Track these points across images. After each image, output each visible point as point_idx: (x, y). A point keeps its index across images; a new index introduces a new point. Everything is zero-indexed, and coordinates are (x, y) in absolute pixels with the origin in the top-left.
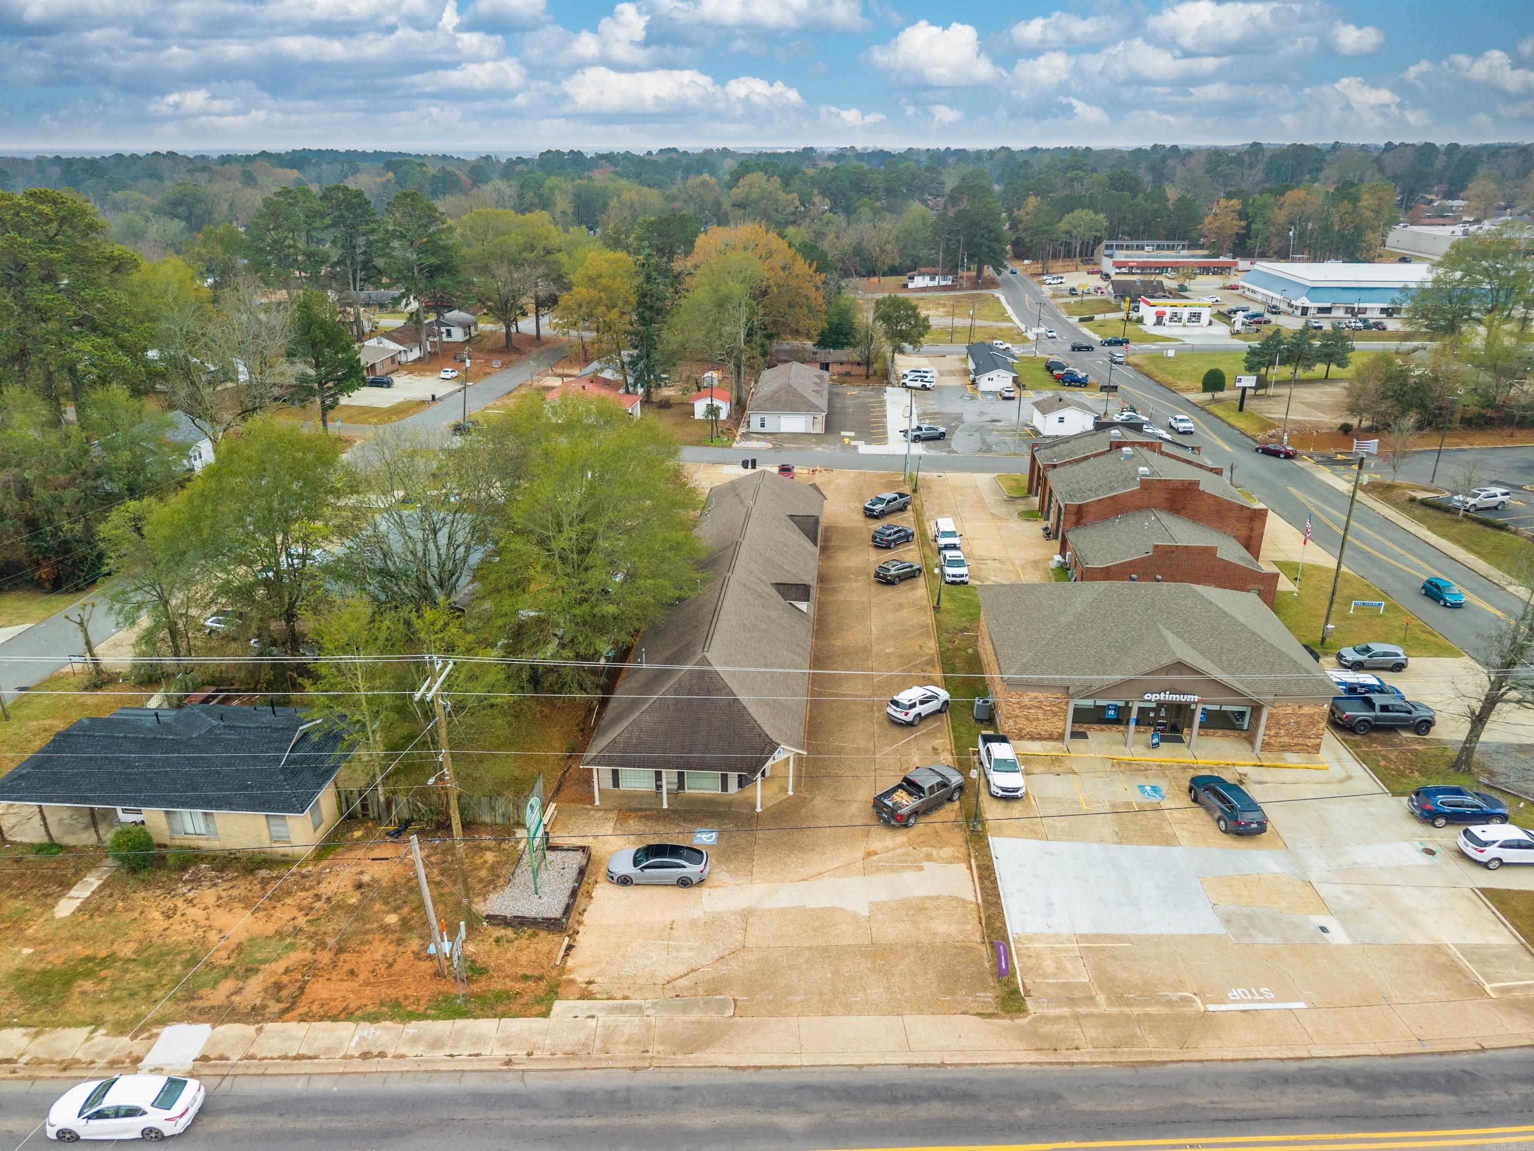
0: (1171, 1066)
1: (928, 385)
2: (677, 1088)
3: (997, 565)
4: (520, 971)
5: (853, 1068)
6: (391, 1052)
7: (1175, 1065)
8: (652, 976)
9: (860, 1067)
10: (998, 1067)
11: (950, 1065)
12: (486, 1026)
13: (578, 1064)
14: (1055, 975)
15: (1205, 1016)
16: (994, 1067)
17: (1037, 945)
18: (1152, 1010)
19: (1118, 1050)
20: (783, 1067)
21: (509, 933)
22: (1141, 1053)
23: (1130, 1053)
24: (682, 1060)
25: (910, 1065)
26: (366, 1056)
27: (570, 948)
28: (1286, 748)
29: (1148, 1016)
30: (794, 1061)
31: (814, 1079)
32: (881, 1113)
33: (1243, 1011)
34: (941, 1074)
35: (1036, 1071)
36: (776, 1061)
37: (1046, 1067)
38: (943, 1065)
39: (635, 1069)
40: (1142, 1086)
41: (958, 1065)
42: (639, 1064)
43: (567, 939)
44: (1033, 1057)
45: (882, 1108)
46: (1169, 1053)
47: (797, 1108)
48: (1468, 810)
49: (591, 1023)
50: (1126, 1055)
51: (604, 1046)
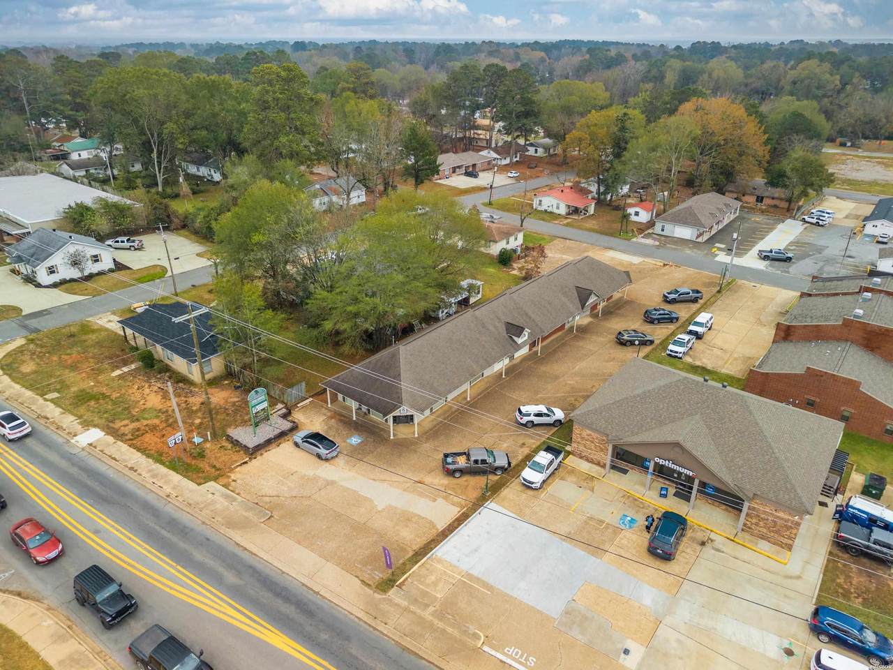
0: (424, 661)
1: (821, 223)
2: (208, 539)
3: (719, 352)
4: (215, 463)
5: (279, 571)
6: (139, 471)
7: (426, 663)
8: (260, 490)
9: (283, 573)
10: (340, 609)
11: (321, 595)
12: (176, 477)
13: (188, 510)
14: (428, 585)
15: (477, 651)
16: (339, 608)
17: (439, 566)
18: (450, 630)
19: (405, 637)
20: (255, 554)
21: (229, 446)
22: (415, 646)
23: (410, 642)
24: (223, 530)
25: (303, 585)
26: (131, 469)
27: (246, 463)
28: (763, 537)
29: (444, 631)
30: (262, 554)
31: (259, 567)
32: (266, 597)
33: (501, 661)
34: (311, 596)
35: (355, 622)
36: (255, 550)
37: (361, 623)
38: (318, 593)
39: (204, 523)
40: (395, 661)
41: (324, 597)
42: (207, 522)
43: (248, 459)
44: (362, 615)
45: (270, 595)
46: (430, 655)
47: (239, 573)
48: (851, 641)
49: (210, 496)
50: (407, 642)
51: (202, 508)
